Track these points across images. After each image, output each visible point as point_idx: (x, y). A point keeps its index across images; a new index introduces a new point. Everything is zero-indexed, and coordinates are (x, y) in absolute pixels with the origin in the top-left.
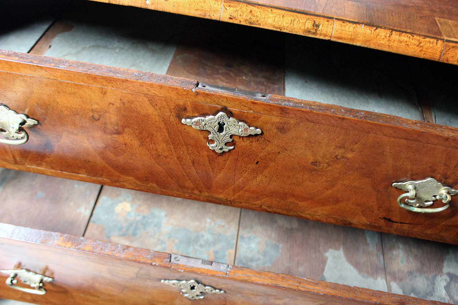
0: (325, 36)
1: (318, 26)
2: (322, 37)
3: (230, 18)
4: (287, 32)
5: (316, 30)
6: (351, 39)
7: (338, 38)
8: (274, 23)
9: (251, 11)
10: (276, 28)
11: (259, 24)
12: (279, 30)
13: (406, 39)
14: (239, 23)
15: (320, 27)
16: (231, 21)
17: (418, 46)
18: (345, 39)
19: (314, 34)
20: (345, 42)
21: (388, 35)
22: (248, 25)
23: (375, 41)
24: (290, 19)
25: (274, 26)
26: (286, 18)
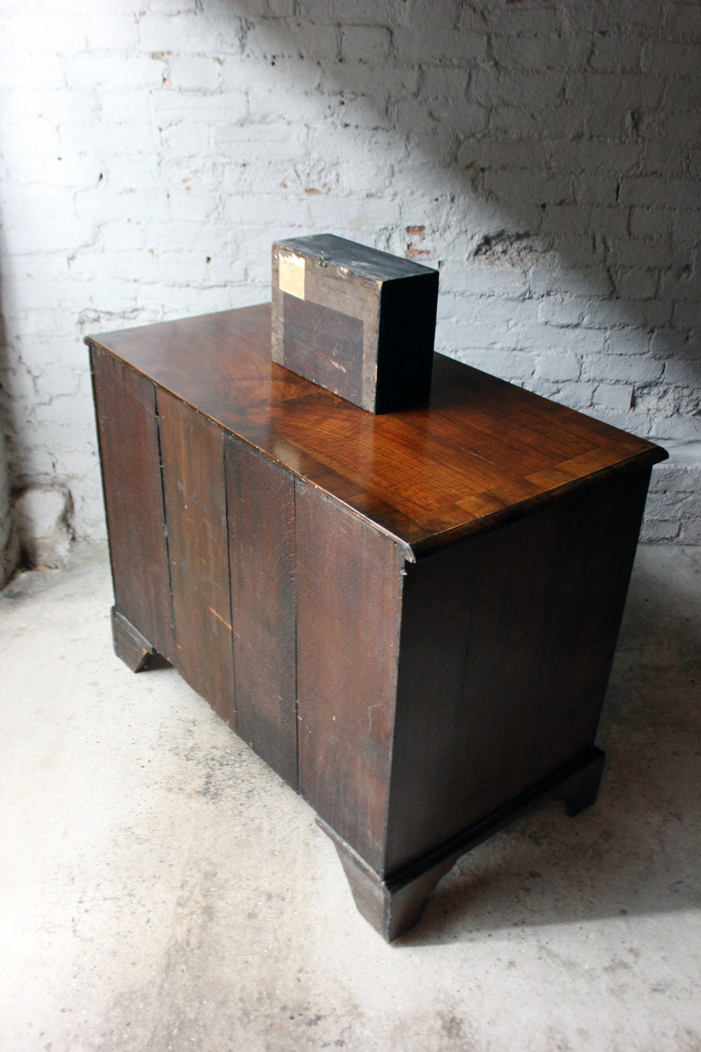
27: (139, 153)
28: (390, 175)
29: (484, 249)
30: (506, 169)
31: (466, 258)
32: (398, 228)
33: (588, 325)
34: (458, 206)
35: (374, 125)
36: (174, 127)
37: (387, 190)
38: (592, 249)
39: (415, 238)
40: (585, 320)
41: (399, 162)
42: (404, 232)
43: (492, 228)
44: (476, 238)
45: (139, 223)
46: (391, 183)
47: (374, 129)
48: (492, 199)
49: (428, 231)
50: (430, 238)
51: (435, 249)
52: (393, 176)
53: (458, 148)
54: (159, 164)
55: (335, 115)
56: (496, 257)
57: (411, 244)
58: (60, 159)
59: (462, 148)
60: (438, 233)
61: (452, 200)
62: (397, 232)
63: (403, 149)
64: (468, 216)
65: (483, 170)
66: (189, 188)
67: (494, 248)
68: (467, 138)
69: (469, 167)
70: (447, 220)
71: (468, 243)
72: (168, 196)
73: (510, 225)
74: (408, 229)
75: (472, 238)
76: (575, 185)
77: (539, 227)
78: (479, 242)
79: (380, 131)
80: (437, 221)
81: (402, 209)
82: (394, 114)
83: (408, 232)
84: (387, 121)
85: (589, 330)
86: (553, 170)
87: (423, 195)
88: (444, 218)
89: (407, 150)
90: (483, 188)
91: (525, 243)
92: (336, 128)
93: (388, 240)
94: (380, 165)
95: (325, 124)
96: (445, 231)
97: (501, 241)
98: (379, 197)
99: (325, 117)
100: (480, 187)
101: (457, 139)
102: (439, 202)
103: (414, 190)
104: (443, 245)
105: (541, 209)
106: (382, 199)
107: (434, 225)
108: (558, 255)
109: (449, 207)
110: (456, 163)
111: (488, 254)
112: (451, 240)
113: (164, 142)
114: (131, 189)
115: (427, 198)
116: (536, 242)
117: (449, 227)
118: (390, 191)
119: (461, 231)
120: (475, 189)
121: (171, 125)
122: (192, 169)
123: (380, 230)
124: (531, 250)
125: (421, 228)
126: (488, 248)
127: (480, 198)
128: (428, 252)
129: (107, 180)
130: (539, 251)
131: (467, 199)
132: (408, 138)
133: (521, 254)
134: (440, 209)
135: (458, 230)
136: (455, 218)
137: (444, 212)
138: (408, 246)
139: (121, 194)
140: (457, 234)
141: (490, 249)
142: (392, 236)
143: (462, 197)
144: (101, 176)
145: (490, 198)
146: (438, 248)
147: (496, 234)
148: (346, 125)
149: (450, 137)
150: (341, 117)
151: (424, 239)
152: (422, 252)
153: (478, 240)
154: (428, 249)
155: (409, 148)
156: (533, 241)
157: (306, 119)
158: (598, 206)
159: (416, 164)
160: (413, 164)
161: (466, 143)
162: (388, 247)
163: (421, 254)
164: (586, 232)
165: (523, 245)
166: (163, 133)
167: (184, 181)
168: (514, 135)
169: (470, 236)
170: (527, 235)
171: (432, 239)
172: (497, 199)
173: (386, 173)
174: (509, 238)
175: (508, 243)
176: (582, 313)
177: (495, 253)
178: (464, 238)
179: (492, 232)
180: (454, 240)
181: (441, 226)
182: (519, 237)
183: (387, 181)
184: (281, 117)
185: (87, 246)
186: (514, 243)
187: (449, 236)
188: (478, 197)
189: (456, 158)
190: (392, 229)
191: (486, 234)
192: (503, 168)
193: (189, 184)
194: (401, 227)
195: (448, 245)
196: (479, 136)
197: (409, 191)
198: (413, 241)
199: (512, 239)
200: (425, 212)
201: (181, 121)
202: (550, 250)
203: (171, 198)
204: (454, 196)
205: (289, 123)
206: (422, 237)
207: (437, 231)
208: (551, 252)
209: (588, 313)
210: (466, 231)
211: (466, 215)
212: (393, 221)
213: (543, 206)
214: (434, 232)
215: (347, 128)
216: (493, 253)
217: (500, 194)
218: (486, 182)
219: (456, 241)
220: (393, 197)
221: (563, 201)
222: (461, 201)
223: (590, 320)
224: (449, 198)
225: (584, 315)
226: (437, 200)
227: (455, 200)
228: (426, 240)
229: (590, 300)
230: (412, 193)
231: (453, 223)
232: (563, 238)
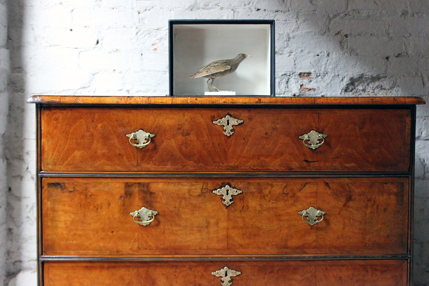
0: (265, 103)
1: (261, 100)
2: (263, 104)
3: (224, 102)
4: (249, 104)
5: (260, 101)
6: (276, 102)
7: (270, 103)
8: (243, 102)
9: (232, 99)
10: (244, 103)
11: (237, 103)
12: (245, 104)
13: (298, 99)
14: (228, 104)
15: (262, 100)
16: (225, 103)
17: (304, 100)
18: (273, 103)
19: (260, 103)
20: (273, 104)
21: (290, 99)
22: (232, 104)
23: (285, 101)
24: (248, 99)
25: (243, 103)
26: (247, 99)
27: (124, 27)
28: (287, 40)
29: (350, 88)
30: (361, 35)
31: (340, 93)
32: (294, 74)
33: (426, 137)
34: (332, 59)
35: (276, 9)
36: (147, 11)
37: (285, 49)
38: (423, 86)
39: (305, 81)
40: (423, 133)
41: (292, 32)
42: (298, 77)
43: (355, 72)
44: (345, 80)
45: (120, 72)
46: (288, 45)
47: (276, 12)
48: (353, 54)
49: (313, 76)
50: (315, 80)
51: (318, 87)
52: (289, 40)
53: (329, 23)
54: (137, 34)
55: (251, 4)
56: (359, 93)
57: (303, 85)
58: (71, 30)
59: (332, 22)
60: (320, 77)
61: (328, 55)
62: (293, 77)
63: (295, 24)
64: (339, 65)
65: (346, 36)
66: (156, 49)
67: (357, 88)
68: (335, 16)
69: (337, 34)
70: (325, 68)
71: (340, 83)
72: (142, 55)
73: (367, 71)
74: (300, 74)
75: (342, 80)
76: (406, 44)
77: (386, 71)
78: (347, 83)
79: (280, 12)
80: (319, 69)
81: (296, 61)
82: (288, 3)
83: (300, 77)
84: (284, 7)
85: (427, 141)
86: (391, 35)
87: (309, 52)
88: (323, 67)
89: (298, 24)
90: (347, 46)
91: (377, 83)
92: (251, 11)
93: (287, 82)
94: (281, 33)
95: (245, 9)
96: (324, 76)
97: (360, 83)
98: (281, 54)
99: (245, 5)
100: (345, 47)
101: (328, 17)
102: (319, 56)
103: (303, 49)
104: (324, 85)
105: (386, 60)
106: (282, 55)
107: (317, 72)
108: (400, 89)
109: (326, 59)
110: (329, 32)
111: (353, 91)
112: (329, 81)
113: (141, 20)
114: (117, 50)
115: (311, 54)
116: (384, 82)
117: (327, 74)
118: (288, 50)
119: (335, 75)
120: (342, 48)
121: (146, 10)
122: (158, 37)
123: (282, 75)
124: (381, 89)
125: (309, 74)
126: (353, 87)
127: (346, 54)
128: (314, 90)
129: (101, 44)
130: (387, 87)
131: (338, 54)
132: (297, 17)
133: (375, 91)
134: (321, 61)
135: (333, 75)
136: (331, 67)
137: (323, 63)
138: (301, 86)
139: (110, 52)
140: (333, 77)
141: (354, 88)
142: (290, 80)
143: (335, 53)
144: (98, 43)
145: (352, 54)
146: (321, 87)
147: (358, 77)
148: (259, 10)
149: (324, 16)
150: (254, 4)
151: (311, 81)
152: (310, 90)
153: (346, 81)
154: (314, 88)
155: (299, 23)
156: (383, 81)
157: (232, 5)
158: (423, 57)
159: (304, 32)
160: (302, 33)
161: (334, 20)
162: (288, 87)
163: (310, 91)
164: (416, 74)
165: (376, 85)
166: (140, 14)
167: (153, 45)
168: (364, 14)
169: (341, 79)
170: (378, 78)
171: (316, 81)
172: (357, 55)
173: (285, 38)
174: (366, 80)
175: (366, 84)
176: (421, 129)
177: (358, 91)
178: (337, 80)
179: (356, 76)
180: (331, 81)
181: (322, 72)
182: (374, 79)
183: (285, 43)
184: (217, 5)
185: (84, 88)
186: (370, 84)
187: (328, 79)
188: (344, 53)
189: (328, 29)
190: (289, 76)
191: (352, 77)
192: (359, 35)
193: (155, 47)
194: (296, 74)
195: (327, 84)
196: (342, 15)
197: (300, 50)
198: (304, 83)
199: (369, 81)
200: (310, 63)
201: (152, 8)
202: (395, 87)
203: (143, 56)
204: (329, 53)
205: (222, 9)
206: (309, 80)
207: (319, 76)
208: (395, 88)
209: (424, 129)
210: (338, 75)
211: (337, 65)
212: (290, 70)
213: (387, 58)
214: (317, 76)
215: (259, 11)
216: (357, 91)
217: (358, 51)
218: (349, 44)
219: (332, 82)
220: (289, 54)
221: (399, 54)
222: (334, 56)
223: (426, 134)
224: (326, 54)
225: (422, 130)
226: (318, 55)
227: (330, 56)
228: (312, 82)
229: (425, 119)
230: (302, 51)
231: (329, 70)
232: (402, 78)
